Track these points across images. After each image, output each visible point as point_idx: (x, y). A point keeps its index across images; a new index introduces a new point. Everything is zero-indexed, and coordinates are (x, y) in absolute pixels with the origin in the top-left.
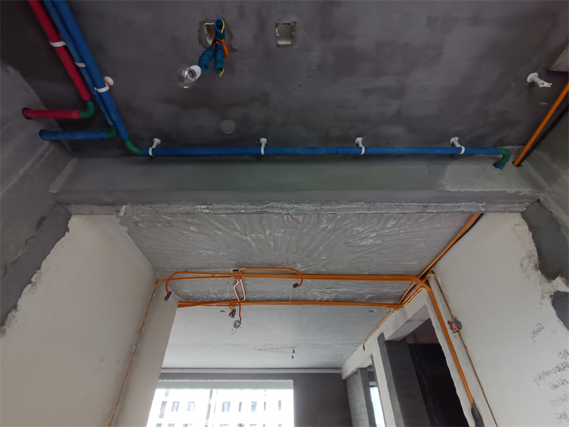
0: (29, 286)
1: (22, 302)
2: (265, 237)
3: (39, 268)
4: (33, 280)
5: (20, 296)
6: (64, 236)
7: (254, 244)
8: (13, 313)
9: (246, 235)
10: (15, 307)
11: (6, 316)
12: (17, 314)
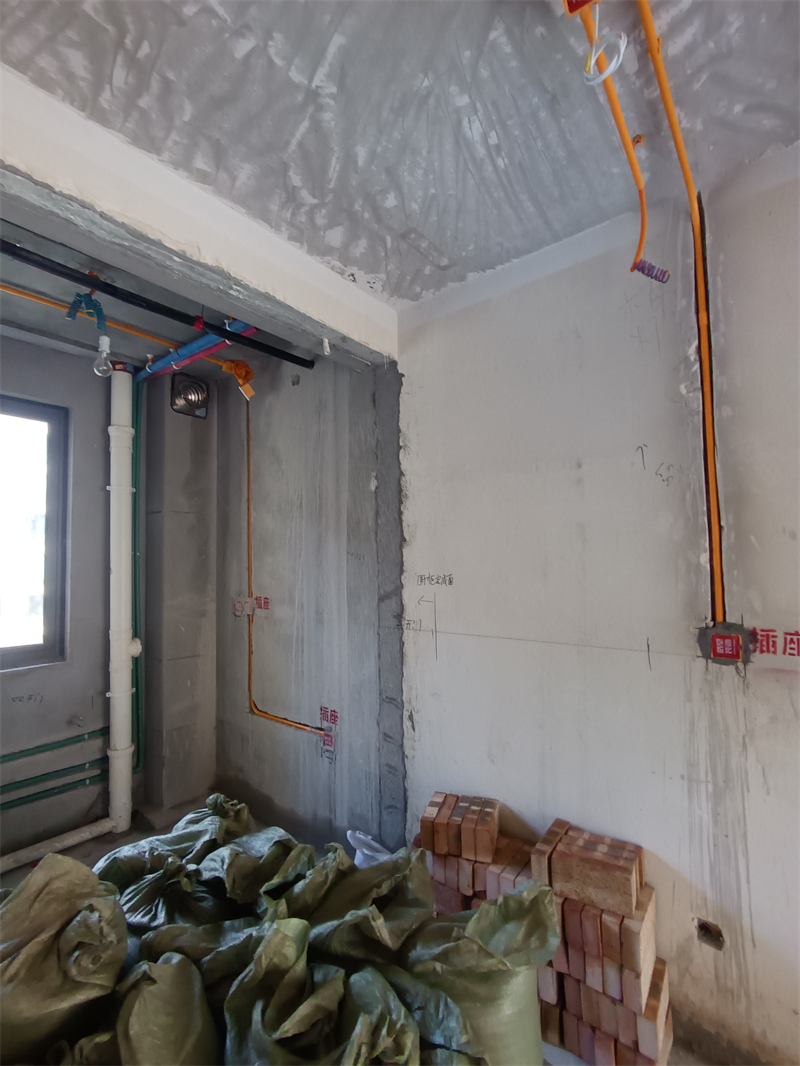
0: (402, 450)
1: (404, 467)
2: (268, 36)
3: (400, 431)
4: (401, 444)
5: (400, 463)
6: (402, 384)
7: (337, 41)
8: (403, 479)
9: (313, 95)
10: (402, 474)
11: (400, 484)
12: (407, 478)
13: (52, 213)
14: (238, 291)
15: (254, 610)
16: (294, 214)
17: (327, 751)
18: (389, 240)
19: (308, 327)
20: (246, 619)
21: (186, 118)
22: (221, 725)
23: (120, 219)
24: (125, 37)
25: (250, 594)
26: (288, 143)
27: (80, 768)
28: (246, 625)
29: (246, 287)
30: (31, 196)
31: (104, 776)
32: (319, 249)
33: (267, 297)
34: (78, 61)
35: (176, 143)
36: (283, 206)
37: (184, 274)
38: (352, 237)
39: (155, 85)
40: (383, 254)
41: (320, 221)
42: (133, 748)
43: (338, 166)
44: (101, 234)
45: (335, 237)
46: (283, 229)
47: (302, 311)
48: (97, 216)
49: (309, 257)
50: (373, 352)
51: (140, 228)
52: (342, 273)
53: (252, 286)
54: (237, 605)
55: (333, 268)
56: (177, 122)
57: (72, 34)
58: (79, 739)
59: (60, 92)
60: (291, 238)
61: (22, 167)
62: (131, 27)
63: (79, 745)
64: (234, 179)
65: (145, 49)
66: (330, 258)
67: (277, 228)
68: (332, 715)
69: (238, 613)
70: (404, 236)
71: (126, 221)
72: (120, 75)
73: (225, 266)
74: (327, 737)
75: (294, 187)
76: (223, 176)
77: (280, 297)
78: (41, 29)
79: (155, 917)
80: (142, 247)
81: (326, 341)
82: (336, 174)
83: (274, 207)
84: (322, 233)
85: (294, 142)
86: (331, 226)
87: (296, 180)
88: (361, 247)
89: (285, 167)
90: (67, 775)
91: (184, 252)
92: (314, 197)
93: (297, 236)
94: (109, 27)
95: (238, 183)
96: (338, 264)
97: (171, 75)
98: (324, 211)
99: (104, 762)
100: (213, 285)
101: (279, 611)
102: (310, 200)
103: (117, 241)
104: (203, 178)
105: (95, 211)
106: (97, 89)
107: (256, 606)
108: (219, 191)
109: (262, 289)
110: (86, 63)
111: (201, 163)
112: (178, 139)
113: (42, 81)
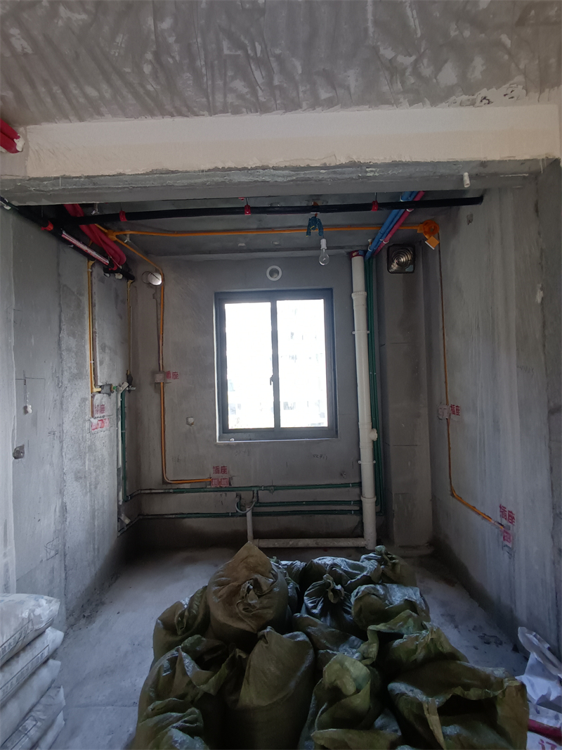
13: (255, 181)
14: (371, 171)
15: (450, 415)
16: (403, 83)
17: (507, 546)
18: (505, 39)
19: (442, 171)
20: (445, 422)
21: (300, 71)
22: (434, 499)
23: (283, 166)
24: (247, 51)
25: (447, 404)
26: (366, 30)
27: (348, 503)
28: (446, 427)
29: (375, 165)
30: (244, 179)
31: (360, 512)
32: (438, 96)
33: (395, 164)
34: (239, 85)
35: (304, 92)
36: (391, 83)
37: (334, 179)
38: (464, 63)
39: (274, 65)
40: (506, 57)
41: (426, 71)
42: (375, 499)
43: (415, 12)
44: (280, 179)
45: (449, 75)
46: (402, 100)
47: (429, 161)
48: (272, 170)
49: (434, 109)
50: (523, 162)
51: (295, 164)
52: (473, 104)
53: (379, 162)
54: (440, 410)
55: (461, 104)
56: (297, 78)
57: (230, 73)
58: (346, 485)
59: (244, 110)
60: (411, 103)
61: (232, 165)
62: (246, 42)
63: (347, 489)
64: (348, 88)
65: (259, 48)
66: (454, 98)
67: (396, 103)
68: (509, 516)
69: (441, 417)
70: (522, 22)
71: (287, 164)
72: (258, 76)
73: (355, 158)
74: (506, 535)
75: (390, 61)
76: (341, 92)
77: (406, 158)
78: (220, 83)
79: (315, 607)
80: (302, 174)
81: (466, 174)
82: (417, 22)
83: (386, 88)
84: (435, 81)
85: (370, 24)
86: (438, 69)
87: (388, 53)
88: (479, 65)
89: (375, 50)
90: (340, 505)
91: (325, 164)
92: (411, 56)
93: (416, 98)
94: (239, 52)
95: (352, 90)
96: (465, 97)
97: (278, 51)
98: (425, 61)
99: (360, 503)
100: (354, 176)
101: (467, 417)
102: (407, 61)
103: (289, 179)
104: (330, 103)
105: (270, 168)
106: (254, 93)
107: (451, 412)
108: (345, 106)
109: (388, 161)
110: (243, 83)
111: (324, 94)
112: (304, 88)
113: (236, 111)
